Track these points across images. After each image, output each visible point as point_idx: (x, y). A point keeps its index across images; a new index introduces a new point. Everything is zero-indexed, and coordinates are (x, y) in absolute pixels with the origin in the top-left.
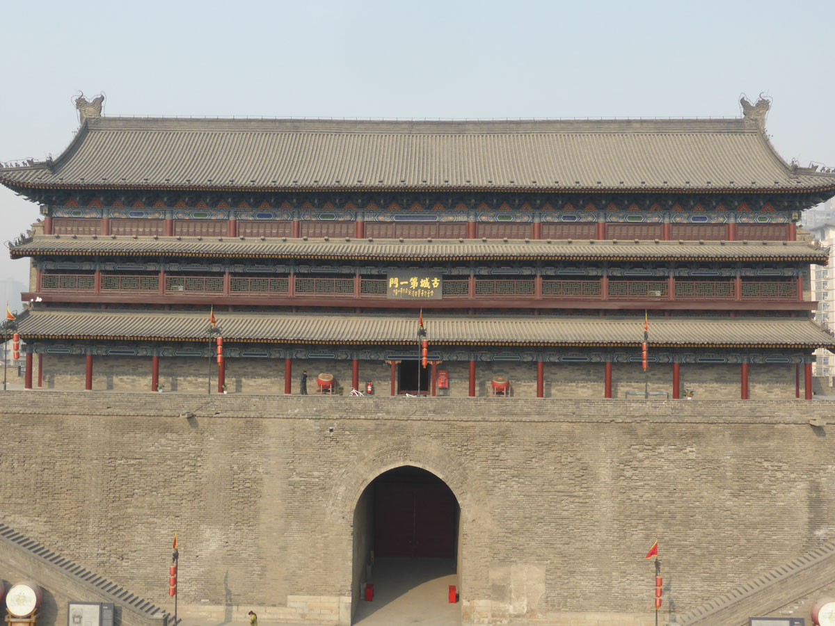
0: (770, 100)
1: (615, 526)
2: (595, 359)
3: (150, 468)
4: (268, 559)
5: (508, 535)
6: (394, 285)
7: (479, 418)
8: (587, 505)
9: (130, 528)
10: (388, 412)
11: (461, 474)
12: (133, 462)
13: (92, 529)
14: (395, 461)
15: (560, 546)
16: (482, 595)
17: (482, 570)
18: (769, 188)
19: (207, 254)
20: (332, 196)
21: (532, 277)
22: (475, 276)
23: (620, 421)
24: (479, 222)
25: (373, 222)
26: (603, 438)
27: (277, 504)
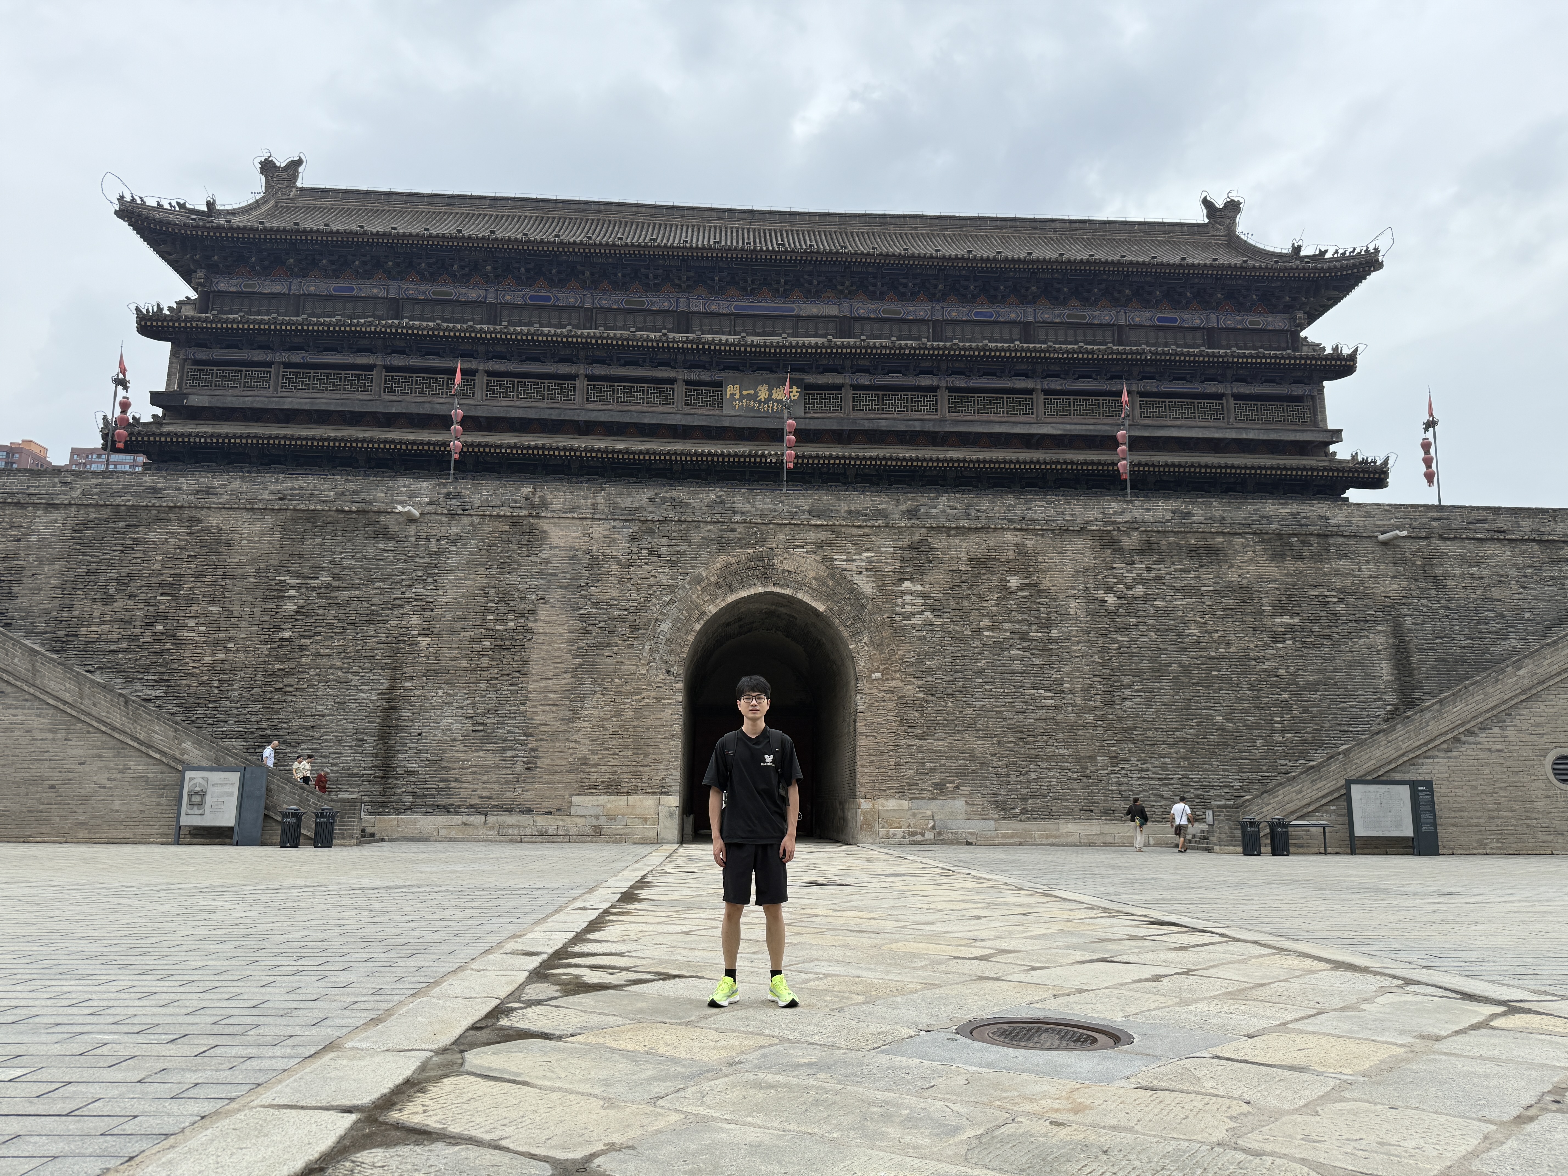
0: (1241, 200)
1: (1097, 686)
4: (541, 737)
6: (732, 395)
7: (880, 522)
9: (304, 690)
10: (739, 512)
14: (749, 585)
15: (1012, 715)
16: (891, 793)
17: (890, 751)
18: (1266, 268)
19: (451, 330)
20: (643, 270)
21: (934, 389)
22: (851, 386)
23: (1095, 528)
24: (854, 318)
25: (703, 313)
26: (1069, 553)
27: (560, 650)
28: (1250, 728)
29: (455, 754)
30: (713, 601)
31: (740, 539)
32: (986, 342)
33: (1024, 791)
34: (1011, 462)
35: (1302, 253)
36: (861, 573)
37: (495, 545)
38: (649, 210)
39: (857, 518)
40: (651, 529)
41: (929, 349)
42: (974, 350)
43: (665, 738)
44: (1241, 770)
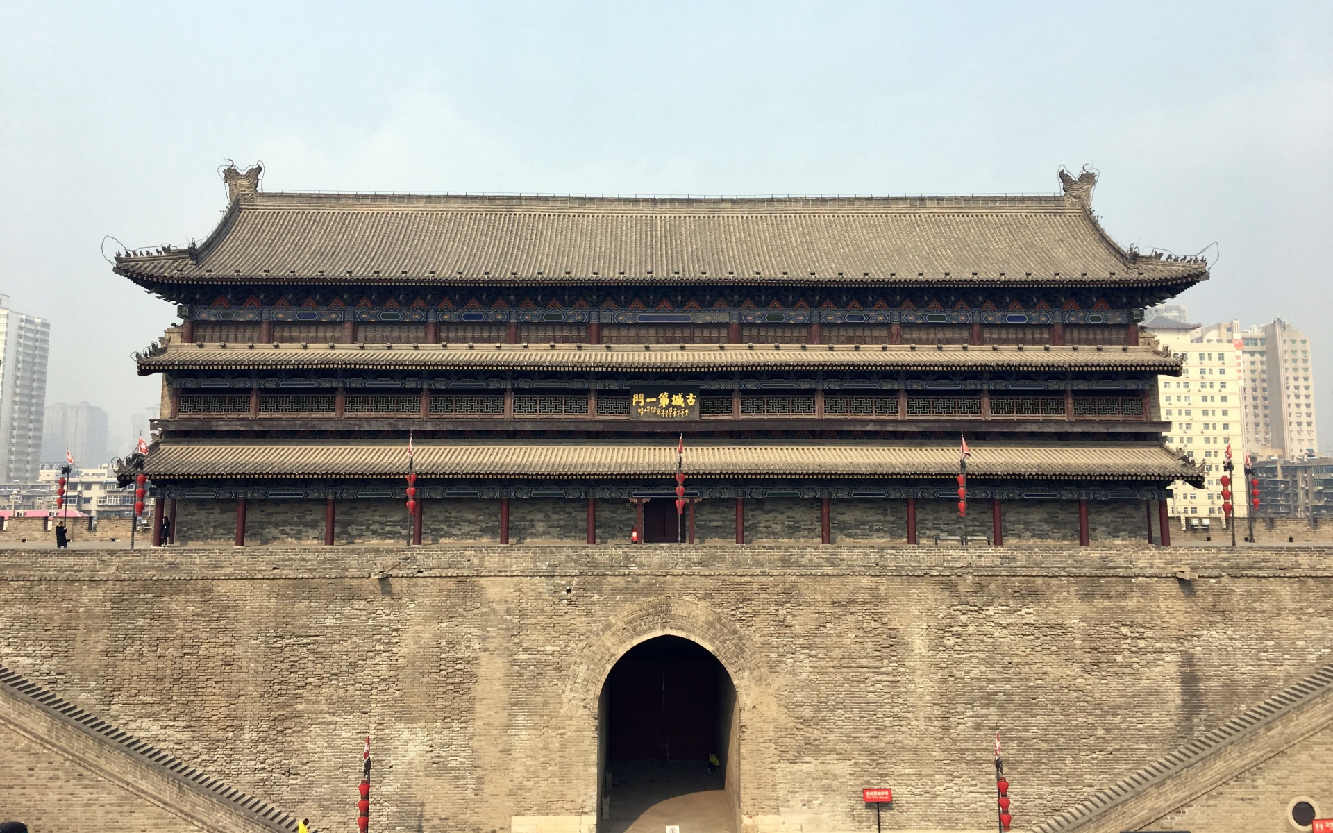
0: (1096, 173)
1: (937, 713)
2: (894, 495)
3: (329, 649)
4: (486, 767)
5: (799, 726)
6: (638, 403)
7: (758, 571)
8: (899, 685)
9: (300, 731)
10: (641, 566)
11: (735, 645)
12: (306, 641)
13: (248, 734)
14: (650, 629)
15: (866, 740)
16: (768, 809)
18: (1103, 280)
19: (400, 365)
20: (559, 292)
21: (812, 391)
22: (740, 390)
23: (936, 573)
24: (743, 324)
25: (611, 324)
26: (915, 595)
27: (498, 691)
29: (420, 783)
30: (621, 644)
31: (643, 589)
37: (445, 602)
39: (739, 568)
43: (584, 766)
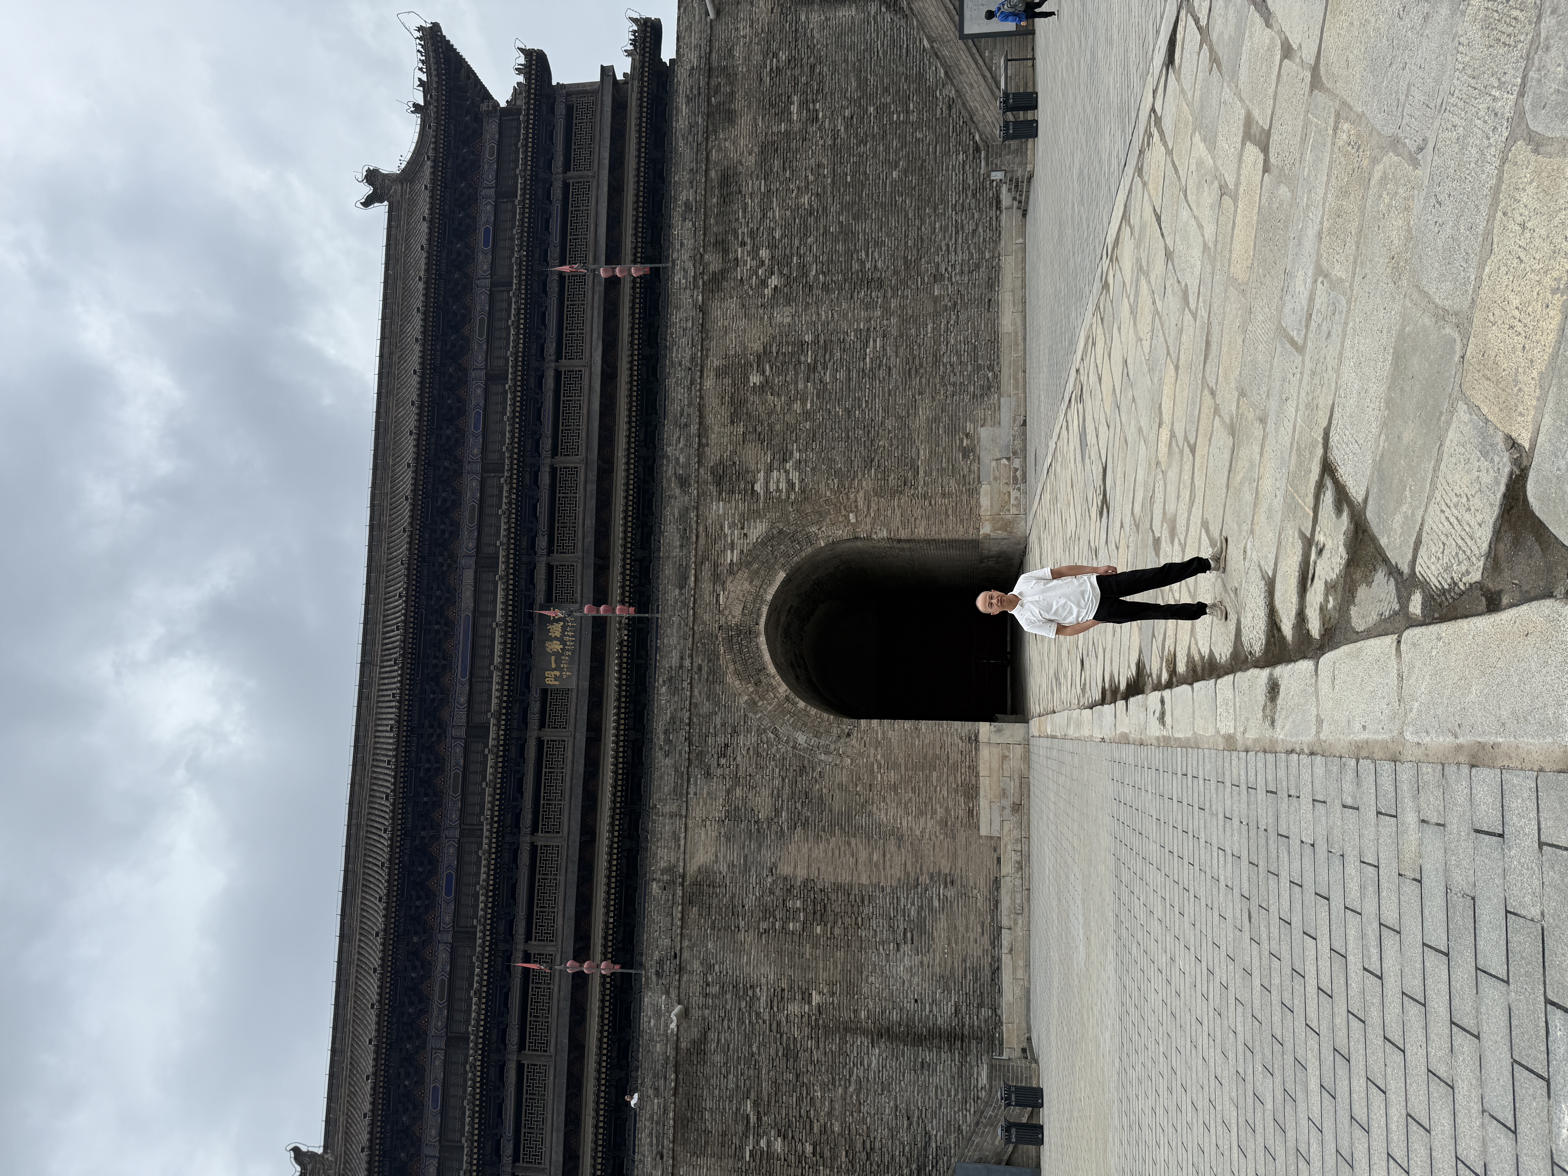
0: (366, 168)
1: (862, 295)
3: (765, 1084)
4: (918, 870)
6: (555, 678)
7: (693, 515)
9: (868, 1128)
15: (892, 380)
16: (973, 502)
17: (930, 504)
18: (436, 137)
19: (482, 979)
20: (421, 775)
21: (553, 470)
22: (548, 555)
23: (700, 298)
24: (478, 553)
25: (468, 711)
26: (726, 323)
27: (825, 851)
28: (904, 145)
29: (937, 961)
30: (774, 689)
31: (709, 661)
32: (505, 418)
33: (970, 368)
34: (631, 390)
35: (422, 103)
36: (745, 535)
37: (713, 922)
38: (358, 772)
39: (688, 539)
40: (697, 755)
41: (512, 474)
42: (514, 428)
43: (918, 737)
44: (947, 153)
